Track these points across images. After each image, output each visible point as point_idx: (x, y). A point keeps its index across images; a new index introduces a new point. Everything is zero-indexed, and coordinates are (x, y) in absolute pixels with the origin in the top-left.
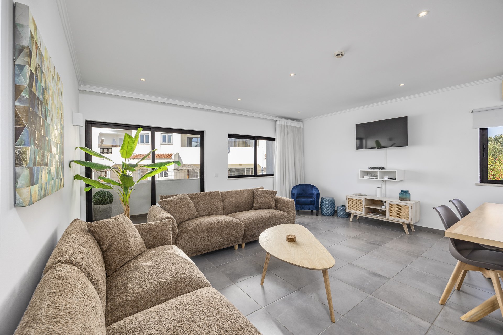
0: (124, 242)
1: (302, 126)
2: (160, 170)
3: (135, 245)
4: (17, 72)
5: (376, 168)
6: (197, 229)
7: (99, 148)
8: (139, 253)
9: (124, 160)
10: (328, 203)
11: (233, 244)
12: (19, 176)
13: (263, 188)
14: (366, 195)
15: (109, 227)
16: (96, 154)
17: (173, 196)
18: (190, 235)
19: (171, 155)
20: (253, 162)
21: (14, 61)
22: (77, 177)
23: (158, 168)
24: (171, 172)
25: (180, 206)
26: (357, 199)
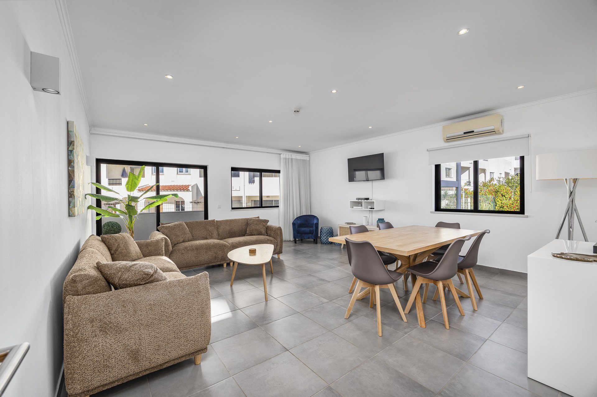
0: (126, 249)
1: (308, 159)
2: (161, 201)
3: (134, 252)
4: (69, 154)
5: (362, 199)
6: (188, 248)
7: (107, 179)
8: (137, 258)
9: (129, 193)
10: (326, 232)
11: (222, 263)
12: (71, 202)
13: (258, 217)
14: (355, 224)
15: (116, 239)
16: (105, 188)
17: (170, 223)
18: (181, 252)
19: (188, 186)
20: (258, 194)
21: (68, 149)
22: (90, 207)
23: (159, 199)
24: (187, 204)
25: (176, 231)
26: (346, 227)
